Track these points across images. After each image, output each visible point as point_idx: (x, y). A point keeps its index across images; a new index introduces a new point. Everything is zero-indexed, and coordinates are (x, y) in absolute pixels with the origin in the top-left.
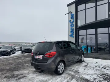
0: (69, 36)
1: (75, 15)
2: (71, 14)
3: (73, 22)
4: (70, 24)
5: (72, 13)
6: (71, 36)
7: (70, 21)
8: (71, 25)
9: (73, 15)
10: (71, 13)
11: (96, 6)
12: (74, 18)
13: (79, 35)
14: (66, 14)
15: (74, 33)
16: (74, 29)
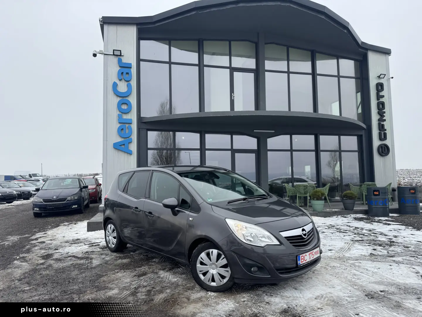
1: (134, 71)
2: (120, 61)
3: (128, 94)
4: (115, 100)
5: (125, 60)
8: (121, 104)
9: (129, 67)
11: (201, 66)
12: (132, 79)
13: (149, 147)
14: (97, 54)
15: (132, 137)
16: (133, 123)
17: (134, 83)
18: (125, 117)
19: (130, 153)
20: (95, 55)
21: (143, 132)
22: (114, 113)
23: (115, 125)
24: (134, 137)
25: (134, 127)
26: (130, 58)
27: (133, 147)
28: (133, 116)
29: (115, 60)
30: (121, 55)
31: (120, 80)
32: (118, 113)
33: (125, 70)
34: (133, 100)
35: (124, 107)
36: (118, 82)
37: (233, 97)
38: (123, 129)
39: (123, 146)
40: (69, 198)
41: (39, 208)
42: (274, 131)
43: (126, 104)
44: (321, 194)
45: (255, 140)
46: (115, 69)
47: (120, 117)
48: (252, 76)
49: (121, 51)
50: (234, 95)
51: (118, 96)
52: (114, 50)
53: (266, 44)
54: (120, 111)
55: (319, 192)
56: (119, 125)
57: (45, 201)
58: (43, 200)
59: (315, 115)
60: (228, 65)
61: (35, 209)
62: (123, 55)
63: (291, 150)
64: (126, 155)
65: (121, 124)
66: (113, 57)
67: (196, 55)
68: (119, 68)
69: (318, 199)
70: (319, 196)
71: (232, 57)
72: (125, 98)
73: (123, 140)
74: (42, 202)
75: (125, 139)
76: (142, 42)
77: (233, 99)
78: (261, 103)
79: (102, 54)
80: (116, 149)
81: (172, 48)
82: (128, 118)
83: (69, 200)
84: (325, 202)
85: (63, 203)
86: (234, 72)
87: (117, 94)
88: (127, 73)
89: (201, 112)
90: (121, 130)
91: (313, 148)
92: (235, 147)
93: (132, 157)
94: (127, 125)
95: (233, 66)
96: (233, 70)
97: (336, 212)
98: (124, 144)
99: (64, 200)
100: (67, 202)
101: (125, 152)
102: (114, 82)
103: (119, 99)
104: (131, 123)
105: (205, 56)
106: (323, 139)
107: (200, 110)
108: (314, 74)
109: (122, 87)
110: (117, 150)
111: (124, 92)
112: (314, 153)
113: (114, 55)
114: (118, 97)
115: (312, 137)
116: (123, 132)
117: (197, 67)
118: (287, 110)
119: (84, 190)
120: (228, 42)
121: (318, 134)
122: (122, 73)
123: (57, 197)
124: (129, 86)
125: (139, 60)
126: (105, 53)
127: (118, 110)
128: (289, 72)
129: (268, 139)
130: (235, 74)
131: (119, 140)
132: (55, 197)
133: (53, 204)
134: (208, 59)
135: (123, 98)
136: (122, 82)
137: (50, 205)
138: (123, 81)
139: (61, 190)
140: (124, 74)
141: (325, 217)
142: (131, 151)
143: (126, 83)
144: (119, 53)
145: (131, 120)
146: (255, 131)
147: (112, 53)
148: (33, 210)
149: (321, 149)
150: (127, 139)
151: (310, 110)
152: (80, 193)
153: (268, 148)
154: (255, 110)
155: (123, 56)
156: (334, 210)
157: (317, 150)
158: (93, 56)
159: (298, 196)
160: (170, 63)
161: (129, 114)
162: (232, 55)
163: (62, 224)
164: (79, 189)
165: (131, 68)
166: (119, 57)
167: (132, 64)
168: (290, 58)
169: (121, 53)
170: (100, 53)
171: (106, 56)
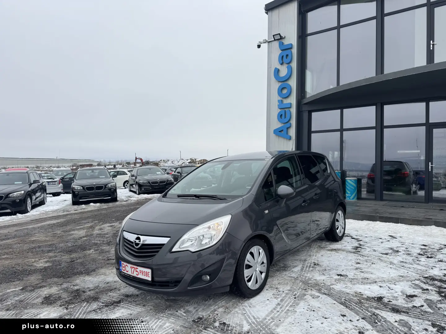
0: (273, 135)
1: (295, 51)
2: (281, 44)
3: (289, 77)
4: (276, 85)
5: (286, 42)
6: (281, 133)
7: (277, 71)
8: (281, 89)
10: (279, 38)
12: (292, 61)
13: (313, 130)
14: (261, 44)
15: (291, 122)
16: (292, 107)
17: (294, 65)
18: (286, 101)
20: (259, 46)
21: (305, 115)
22: (276, 98)
23: (276, 111)
24: (293, 122)
25: (294, 111)
26: (292, 38)
27: (293, 132)
28: (293, 100)
29: (277, 45)
30: (281, 38)
31: (282, 64)
33: (286, 53)
34: (293, 83)
35: (285, 91)
36: (279, 67)
43: (286, 88)
46: (276, 54)
47: (280, 102)
49: (279, 34)
51: (279, 81)
52: (273, 36)
54: (281, 97)
62: (284, 37)
64: (285, 140)
67: (373, 5)
68: (280, 52)
72: (286, 82)
73: (283, 125)
79: (265, 43)
82: (287, 103)
86: (435, 9)
87: (279, 79)
88: (287, 55)
90: (280, 116)
93: (291, 141)
94: (286, 110)
98: (283, 130)
101: (284, 138)
103: (279, 84)
104: (290, 107)
109: (283, 71)
110: (277, 136)
113: (275, 40)
122: (283, 57)
124: (290, 68)
126: (268, 41)
127: (279, 96)
130: (437, 10)
131: (280, 125)
136: (283, 66)
138: (284, 64)
142: (290, 136)
143: (287, 65)
144: (278, 37)
145: (291, 104)
147: (273, 40)
150: (288, 124)
160: (339, 27)
161: (289, 98)
165: (291, 48)
166: (280, 41)
167: (293, 44)
169: (280, 36)
170: (264, 43)
171: (269, 43)
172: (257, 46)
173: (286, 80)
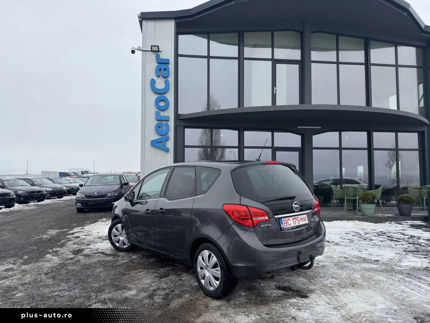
0: (149, 148)
1: (171, 67)
2: (158, 57)
3: (166, 90)
5: (163, 56)
8: (158, 101)
9: (167, 63)
10: (156, 50)
11: (241, 59)
12: (169, 76)
13: (186, 144)
14: (136, 51)
15: (169, 134)
16: (170, 120)
17: (171, 79)
18: (162, 114)
19: (167, 151)
20: (133, 52)
21: (180, 129)
22: (152, 110)
23: (152, 123)
24: (171, 135)
25: (171, 124)
26: (168, 54)
27: (170, 144)
28: (170, 113)
29: (153, 56)
30: (158, 51)
31: (158, 77)
32: (156, 110)
33: (163, 67)
34: (170, 96)
35: (162, 104)
36: (155, 78)
37: (275, 91)
38: (160, 126)
39: (160, 144)
40: (109, 195)
41: (81, 204)
42: (320, 127)
43: (164, 101)
44: (371, 197)
45: (299, 137)
46: (153, 65)
47: (157, 114)
48: (296, 67)
49: (158, 46)
50: (276, 88)
51: (156, 93)
52: (152, 46)
53: (312, 32)
54: (157, 109)
55: (369, 195)
56: (156, 122)
57: (87, 196)
58: (85, 196)
59: (367, 110)
60: (271, 57)
61: (78, 204)
63: (340, 149)
64: (163, 152)
65: (159, 122)
66: (151, 53)
67: (236, 48)
68: (156, 65)
69: (368, 203)
70: (369, 199)
71: (274, 49)
72: (162, 95)
73: (160, 137)
74: (84, 198)
75: (162, 137)
76: (180, 37)
77: (275, 93)
78: (306, 97)
79: (140, 50)
80: (154, 146)
81: (211, 42)
82: (165, 115)
83: (109, 196)
84: (376, 206)
85: (102, 199)
86: (277, 65)
87: (155, 91)
88: (165, 69)
89: (240, 107)
90: (158, 127)
91: (366, 146)
92: (276, 145)
93: (169, 154)
94: (164, 123)
95: (275, 58)
96: (275, 62)
97: (389, 217)
98: (161, 142)
99: (104, 196)
100: (107, 198)
101: (162, 149)
102: (152, 79)
103: (157, 96)
104: (168, 121)
105: (246, 49)
106: (377, 136)
107: (239, 106)
108: (367, 64)
109: (160, 84)
110: (154, 148)
111: (161, 88)
112: (366, 152)
113: (152, 51)
114: (156, 95)
115: (365, 134)
116: (160, 129)
117: (237, 61)
118: (336, 103)
119: (124, 186)
120: (270, 33)
121: (371, 131)
122: (160, 69)
123: (98, 193)
124: (167, 83)
125: (177, 55)
126: (143, 49)
127: (155, 107)
128: (338, 63)
129: (313, 136)
130: (278, 66)
131: (157, 137)
132: (96, 193)
133: (94, 200)
134: (248, 52)
135: (161, 94)
136: (159, 78)
137: (91, 201)
138: (161, 77)
139: (102, 186)
140: (162, 70)
141: (376, 223)
142: (168, 149)
143: (164, 80)
145: (168, 117)
146: (298, 127)
147: (150, 50)
148: (76, 205)
149: (374, 147)
150: (165, 136)
151: (363, 103)
152: (120, 189)
153: (314, 146)
154: (299, 104)
155: (161, 52)
156: (386, 215)
157: (370, 148)
158: (132, 52)
159: (347, 199)
160: (209, 57)
161: (167, 111)
162: (275, 46)
163: (101, 220)
164: (120, 185)
165: (168, 64)
166: (157, 53)
167: (170, 60)
168: (340, 48)
169: (159, 49)
170: (138, 50)
171: (144, 52)
172: (131, 51)
173: (163, 94)
